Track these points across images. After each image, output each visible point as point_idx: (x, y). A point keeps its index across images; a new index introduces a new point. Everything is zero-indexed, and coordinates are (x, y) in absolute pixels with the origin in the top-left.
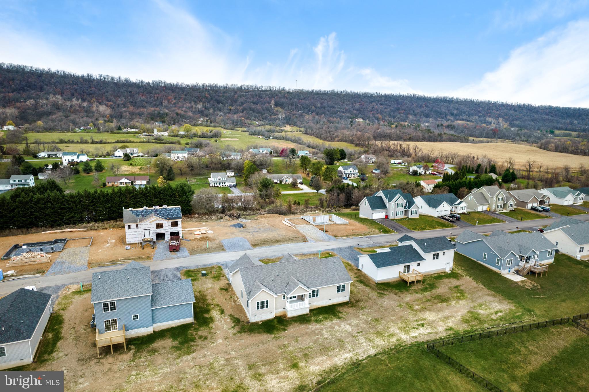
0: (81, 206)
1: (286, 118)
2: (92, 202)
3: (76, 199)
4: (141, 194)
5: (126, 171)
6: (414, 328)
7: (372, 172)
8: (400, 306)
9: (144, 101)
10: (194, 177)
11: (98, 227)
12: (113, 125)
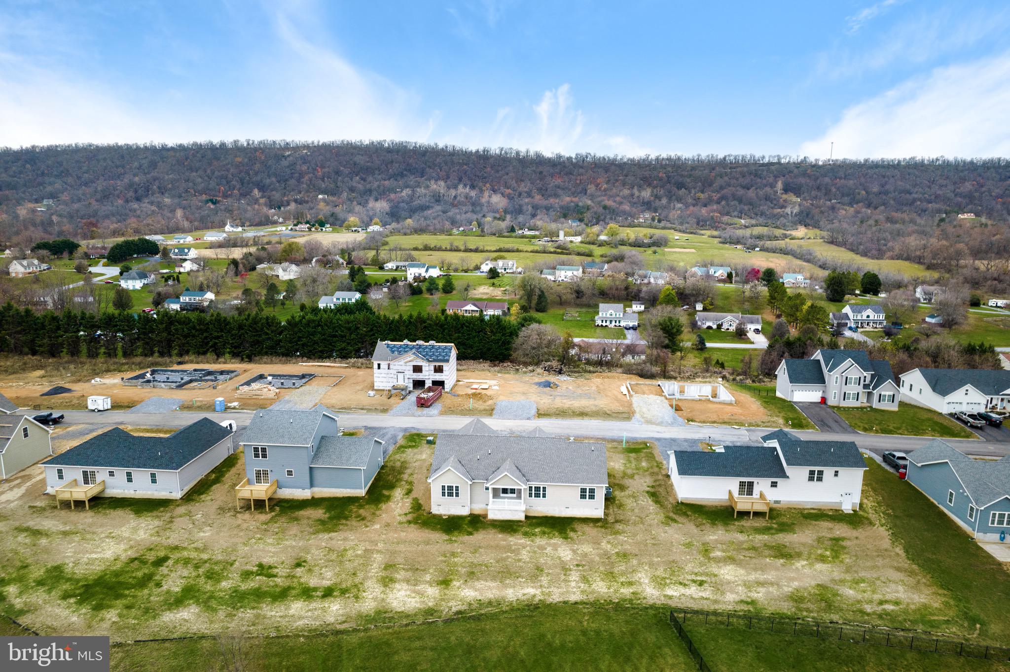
0: (357, 335)
1: (801, 212)
2: (372, 330)
3: (351, 325)
4: (436, 324)
5: (484, 293)
6: (681, 583)
7: (924, 320)
8: (689, 545)
9: (559, 188)
10: (579, 310)
11: (362, 364)
12: (503, 225)
